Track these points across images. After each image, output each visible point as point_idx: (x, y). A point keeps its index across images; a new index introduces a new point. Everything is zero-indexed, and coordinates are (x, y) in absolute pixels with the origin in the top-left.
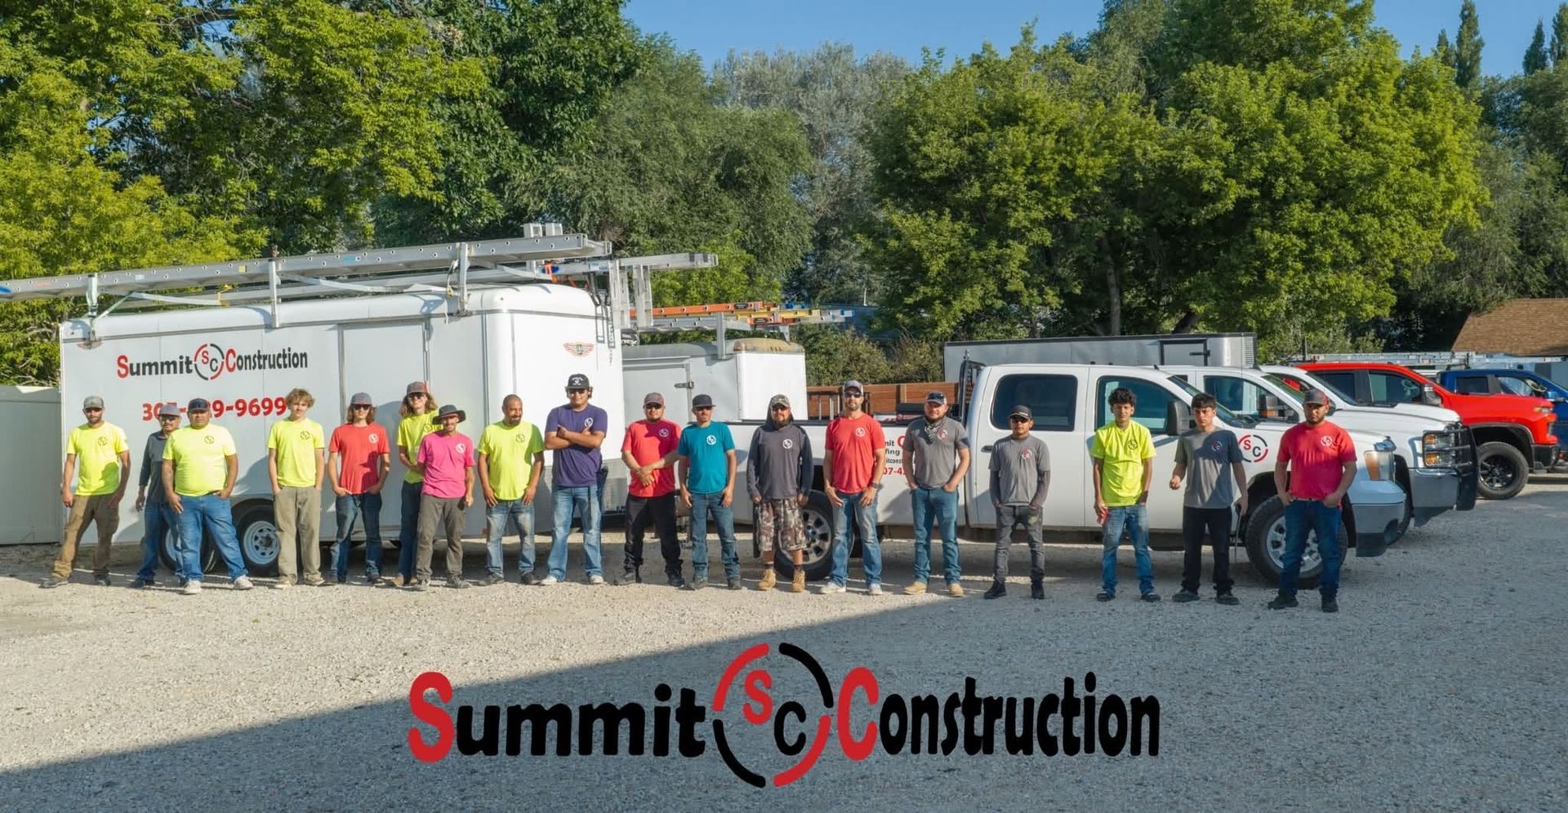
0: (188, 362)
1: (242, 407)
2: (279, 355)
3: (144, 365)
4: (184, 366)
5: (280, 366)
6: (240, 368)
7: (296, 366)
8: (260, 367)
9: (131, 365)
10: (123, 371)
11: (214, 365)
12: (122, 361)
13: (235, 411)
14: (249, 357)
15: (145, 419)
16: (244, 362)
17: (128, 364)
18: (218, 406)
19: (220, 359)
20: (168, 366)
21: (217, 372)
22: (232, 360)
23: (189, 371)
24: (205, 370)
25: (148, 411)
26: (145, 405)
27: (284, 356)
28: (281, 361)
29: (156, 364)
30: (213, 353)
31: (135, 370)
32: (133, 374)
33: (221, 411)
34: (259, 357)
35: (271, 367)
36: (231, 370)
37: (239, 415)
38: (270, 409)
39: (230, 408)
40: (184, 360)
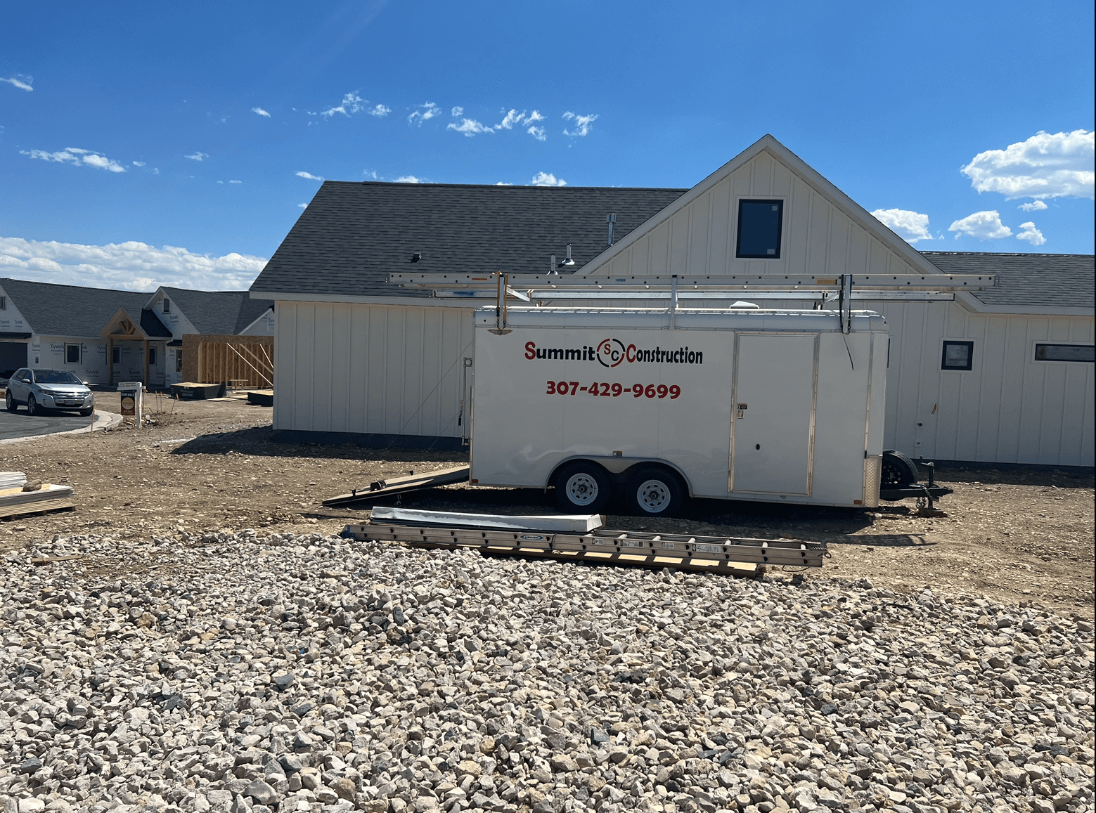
0: (591, 352)
1: (639, 390)
2: (677, 353)
3: (550, 351)
4: (588, 355)
5: (677, 361)
6: (639, 360)
7: (691, 362)
8: (658, 360)
9: (538, 350)
10: (530, 354)
11: (615, 356)
12: (530, 346)
13: (633, 393)
14: (649, 352)
15: (548, 392)
16: (643, 355)
17: (535, 349)
18: (617, 388)
19: (621, 351)
20: (573, 353)
21: (618, 362)
22: (632, 353)
23: (591, 359)
24: (607, 359)
25: (552, 387)
26: (548, 382)
27: (682, 353)
28: (678, 357)
29: (561, 351)
30: (615, 346)
31: (541, 354)
32: (539, 357)
33: (619, 391)
34: (658, 353)
35: (668, 361)
36: (631, 361)
37: (636, 396)
38: (665, 393)
39: (626, 390)
40: (588, 350)
